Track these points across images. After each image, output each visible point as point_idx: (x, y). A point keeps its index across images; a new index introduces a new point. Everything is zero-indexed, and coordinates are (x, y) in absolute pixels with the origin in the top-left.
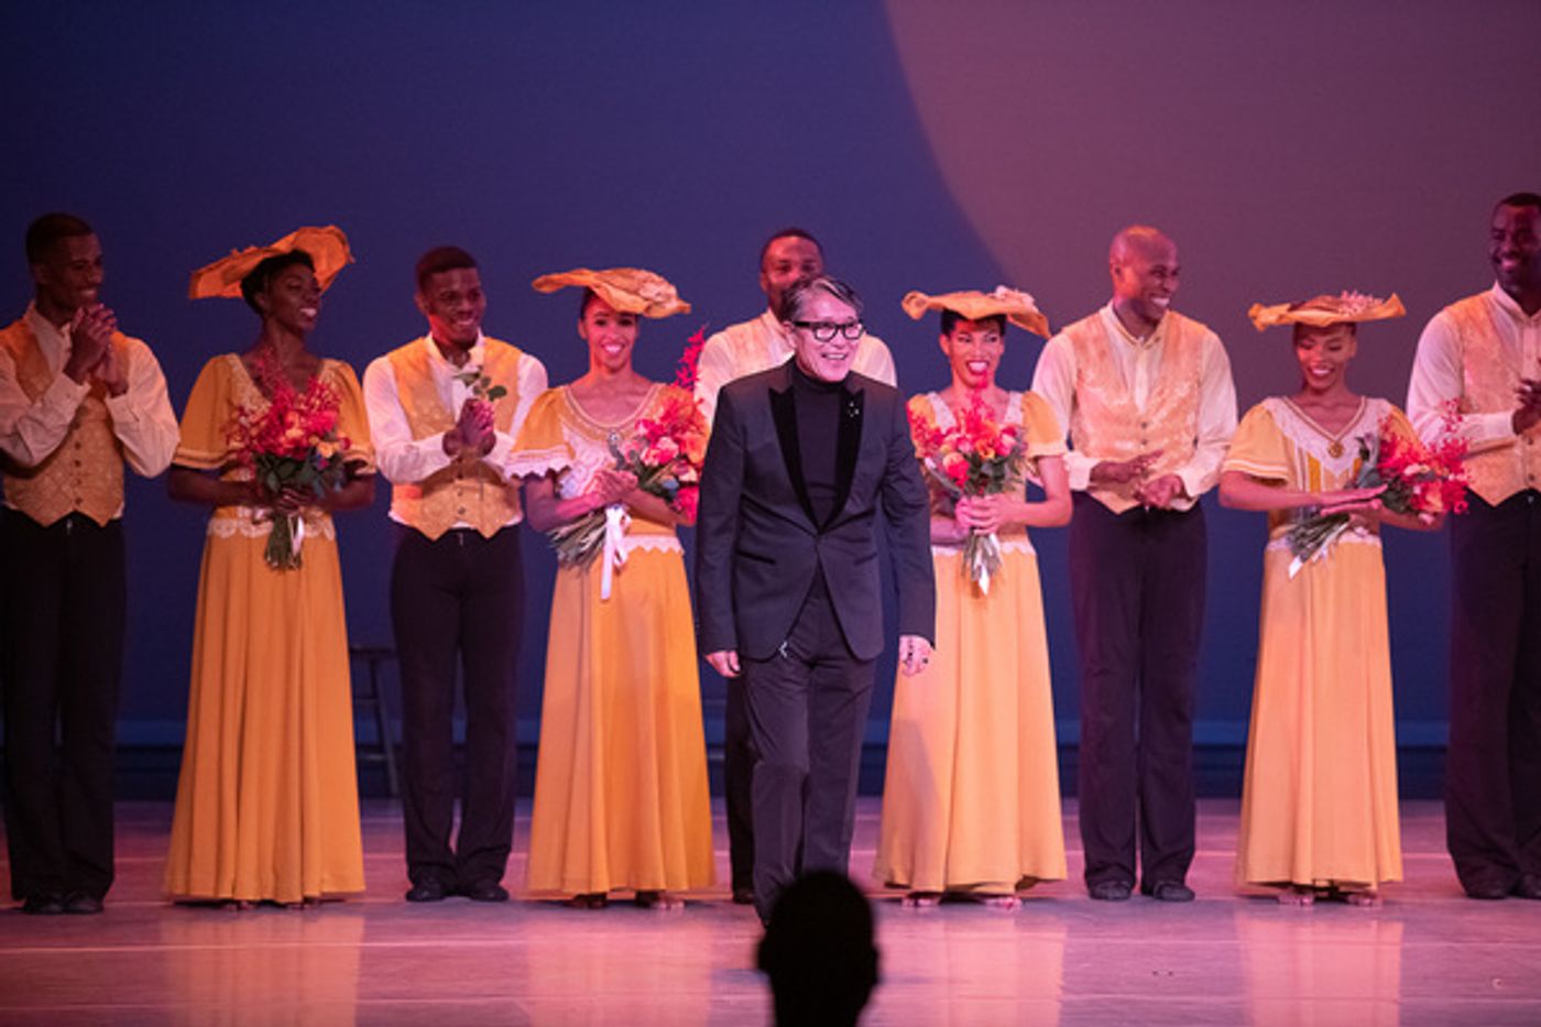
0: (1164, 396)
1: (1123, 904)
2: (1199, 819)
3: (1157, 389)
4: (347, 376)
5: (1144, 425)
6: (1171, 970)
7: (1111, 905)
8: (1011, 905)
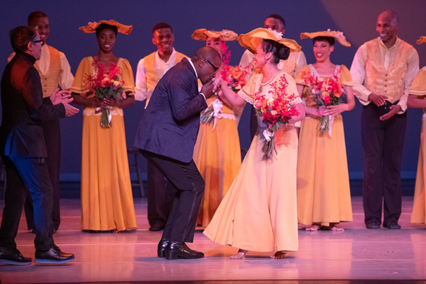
0: (394, 66)
1: (378, 230)
2: (403, 203)
3: (392, 64)
4: (126, 64)
5: (387, 75)
6: (393, 251)
7: (373, 230)
8: (341, 231)
